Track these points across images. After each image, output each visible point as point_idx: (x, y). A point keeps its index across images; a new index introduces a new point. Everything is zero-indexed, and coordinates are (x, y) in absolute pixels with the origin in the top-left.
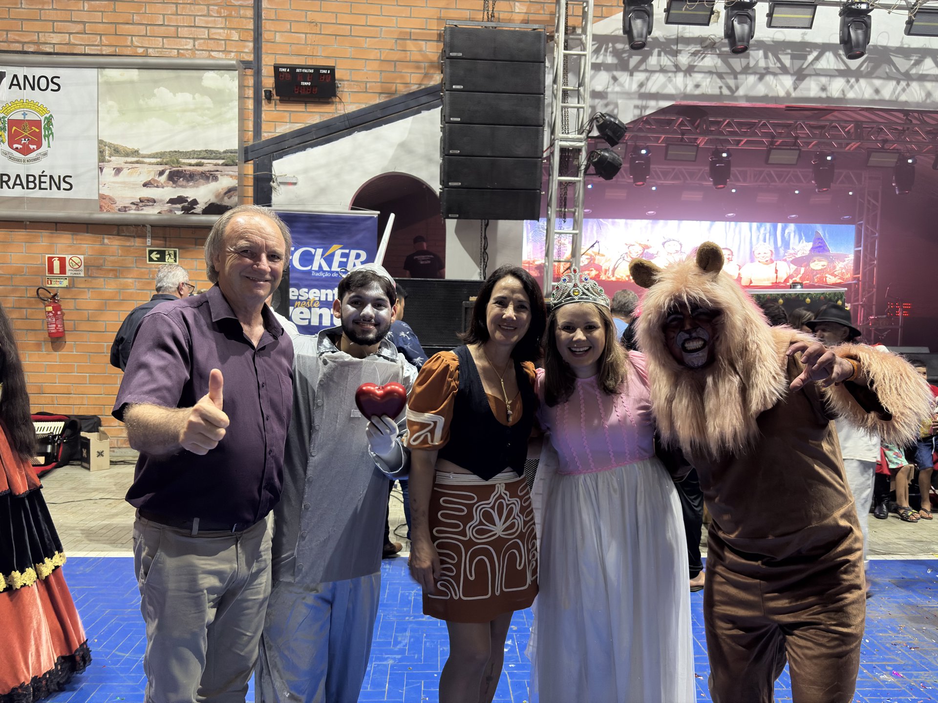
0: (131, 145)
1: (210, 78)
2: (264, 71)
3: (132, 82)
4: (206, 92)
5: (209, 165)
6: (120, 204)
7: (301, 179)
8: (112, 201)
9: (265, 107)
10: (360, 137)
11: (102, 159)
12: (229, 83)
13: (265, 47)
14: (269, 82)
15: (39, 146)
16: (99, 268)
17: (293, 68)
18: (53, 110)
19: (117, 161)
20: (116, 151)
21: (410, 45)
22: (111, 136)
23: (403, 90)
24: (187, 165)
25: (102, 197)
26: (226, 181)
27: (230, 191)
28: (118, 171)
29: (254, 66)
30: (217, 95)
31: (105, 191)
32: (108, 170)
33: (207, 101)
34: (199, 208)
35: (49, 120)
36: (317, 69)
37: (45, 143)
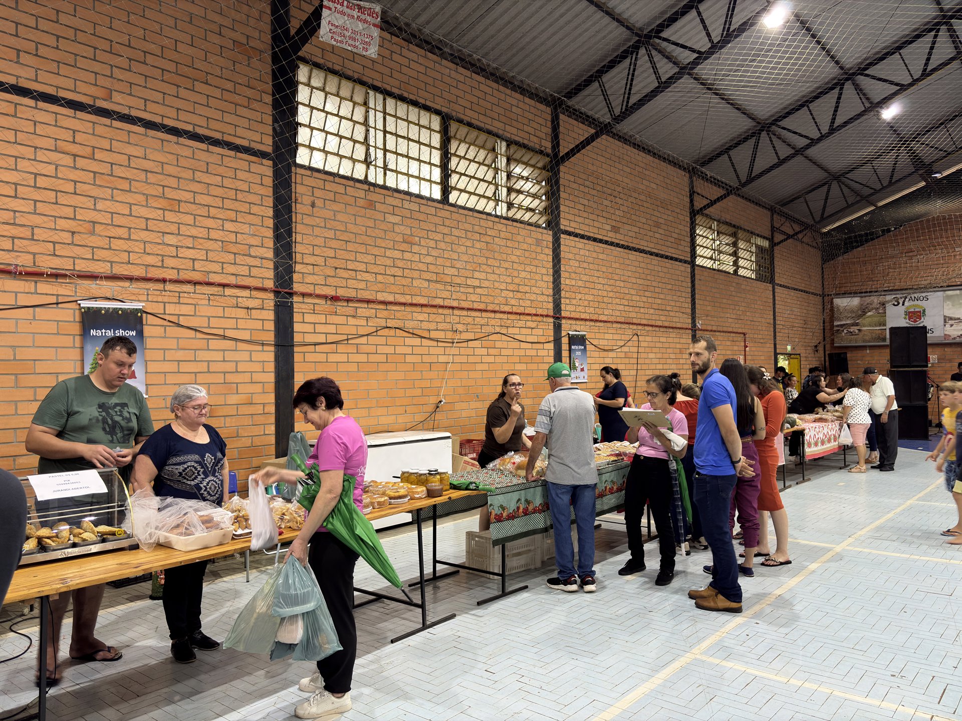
0: (957, 316)
3: (957, 295)
6: (953, 337)
8: (950, 336)
11: (945, 322)
15: (920, 319)
16: (943, 359)
18: (925, 307)
19: (951, 322)
20: (951, 319)
22: (948, 313)
25: (945, 335)
28: (952, 325)
31: (947, 333)
32: (948, 326)
35: (924, 311)
37: (922, 318)
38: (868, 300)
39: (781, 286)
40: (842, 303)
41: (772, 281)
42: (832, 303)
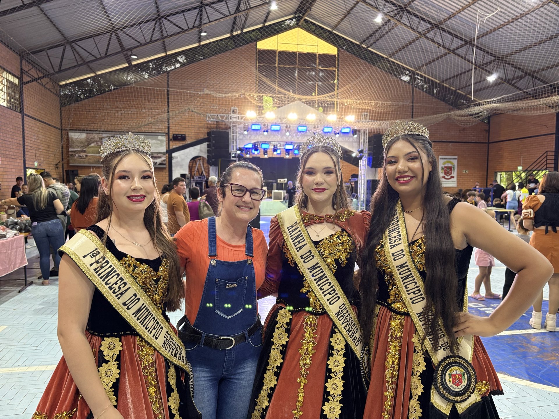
1: (160, 138)
2: (170, 135)
4: (159, 140)
5: (159, 155)
7: (179, 157)
9: (170, 142)
10: (191, 149)
12: (164, 138)
13: (170, 130)
14: (171, 137)
17: (177, 135)
21: (201, 129)
23: (200, 138)
24: (155, 155)
26: (163, 158)
27: (164, 160)
29: (168, 134)
30: (161, 141)
33: (159, 142)
34: (158, 164)
36: (182, 135)
38: (91, 136)
39: (29, 116)
40: (74, 136)
41: (21, 111)
42: (68, 135)
